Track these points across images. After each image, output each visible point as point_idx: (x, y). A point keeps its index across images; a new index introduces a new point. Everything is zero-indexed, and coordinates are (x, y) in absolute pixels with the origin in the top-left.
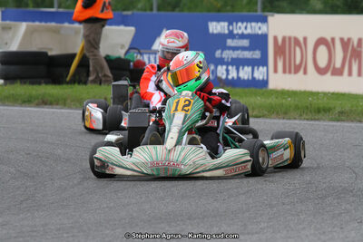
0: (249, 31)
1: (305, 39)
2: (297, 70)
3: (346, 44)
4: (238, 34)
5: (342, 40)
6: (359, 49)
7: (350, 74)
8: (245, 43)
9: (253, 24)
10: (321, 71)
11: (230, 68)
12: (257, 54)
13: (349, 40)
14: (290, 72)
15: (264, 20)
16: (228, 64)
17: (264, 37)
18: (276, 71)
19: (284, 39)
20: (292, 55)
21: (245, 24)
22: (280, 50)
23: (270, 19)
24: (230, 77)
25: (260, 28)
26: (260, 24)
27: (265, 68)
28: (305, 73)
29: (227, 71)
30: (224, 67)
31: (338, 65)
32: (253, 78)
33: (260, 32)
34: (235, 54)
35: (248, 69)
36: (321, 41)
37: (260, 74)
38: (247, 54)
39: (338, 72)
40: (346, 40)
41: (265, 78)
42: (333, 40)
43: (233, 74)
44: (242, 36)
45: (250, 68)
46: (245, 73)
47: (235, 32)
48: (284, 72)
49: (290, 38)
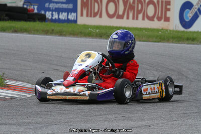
2: (95, 15)
6: (133, 5)
7: (128, 18)
10: (110, 16)
11: (54, 13)
12: (71, 6)
14: (91, 16)
16: (52, 11)
18: (82, 15)
20: (92, 7)
22: (85, 4)
24: (54, 18)
27: (75, 13)
28: (101, 16)
29: (52, 15)
30: (50, 12)
31: (121, 13)
32: (68, 19)
34: (57, 6)
35: (65, 14)
37: (72, 16)
38: (65, 6)
39: (120, 17)
41: (75, 19)
43: (56, 16)
46: (63, 16)
48: (87, 16)
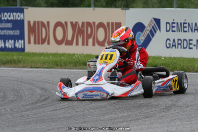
0: (12, 18)
1: (48, 23)
2: (43, 42)
3: (74, 25)
4: (4, 20)
5: (72, 23)
6: (83, 29)
7: (77, 44)
8: (9, 25)
9: (14, 14)
10: (59, 43)
12: (17, 32)
13: (76, 23)
14: (39, 43)
15: (22, 11)
17: (22, 21)
18: (29, 43)
19: (34, 23)
21: (9, 14)
22: (32, 30)
23: (25, 10)
25: (19, 16)
26: (19, 14)
27: (23, 41)
28: (49, 43)
31: (70, 38)
32: (15, 47)
33: (19, 19)
34: (3, 33)
35: (11, 42)
36: (58, 24)
37: (18, 45)
38: (11, 32)
39: (69, 43)
40: (74, 23)
41: (23, 47)
42: (66, 23)
43: (2, 45)
44: (8, 21)
45: (13, 41)
46: (10, 44)
47: (3, 19)
48: (35, 43)
49: (38, 22)
